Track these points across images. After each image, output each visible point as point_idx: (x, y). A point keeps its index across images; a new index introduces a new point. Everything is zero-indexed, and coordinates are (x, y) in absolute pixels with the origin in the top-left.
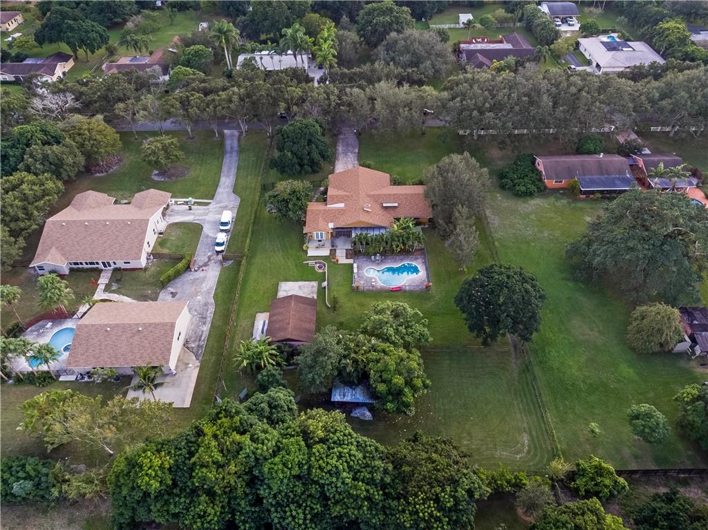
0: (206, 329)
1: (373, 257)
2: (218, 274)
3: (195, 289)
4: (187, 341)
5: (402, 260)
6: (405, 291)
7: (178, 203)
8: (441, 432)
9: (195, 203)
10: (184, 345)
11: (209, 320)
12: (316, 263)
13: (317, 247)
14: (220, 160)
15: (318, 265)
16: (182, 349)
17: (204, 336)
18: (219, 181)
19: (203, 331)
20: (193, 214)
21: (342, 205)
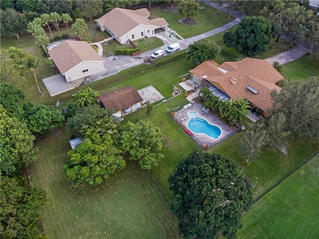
0: (101, 78)
1: (204, 108)
2: (138, 64)
3: (123, 63)
4: (89, 77)
5: (218, 123)
6: (192, 138)
7: (170, 32)
8: (83, 216)
9: (176, 36)
10: (86, 77)
11: (107, 76)
12: (178, 90)
13: (187, 84)
14: (215, 28)
15: (177, 92)
16: (83, 78)
17: (96, 80)
18: (200, 34)
19: (99, 78)
20: (168, 39)
21: (225, 72)
